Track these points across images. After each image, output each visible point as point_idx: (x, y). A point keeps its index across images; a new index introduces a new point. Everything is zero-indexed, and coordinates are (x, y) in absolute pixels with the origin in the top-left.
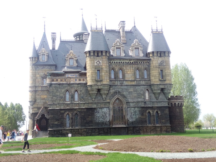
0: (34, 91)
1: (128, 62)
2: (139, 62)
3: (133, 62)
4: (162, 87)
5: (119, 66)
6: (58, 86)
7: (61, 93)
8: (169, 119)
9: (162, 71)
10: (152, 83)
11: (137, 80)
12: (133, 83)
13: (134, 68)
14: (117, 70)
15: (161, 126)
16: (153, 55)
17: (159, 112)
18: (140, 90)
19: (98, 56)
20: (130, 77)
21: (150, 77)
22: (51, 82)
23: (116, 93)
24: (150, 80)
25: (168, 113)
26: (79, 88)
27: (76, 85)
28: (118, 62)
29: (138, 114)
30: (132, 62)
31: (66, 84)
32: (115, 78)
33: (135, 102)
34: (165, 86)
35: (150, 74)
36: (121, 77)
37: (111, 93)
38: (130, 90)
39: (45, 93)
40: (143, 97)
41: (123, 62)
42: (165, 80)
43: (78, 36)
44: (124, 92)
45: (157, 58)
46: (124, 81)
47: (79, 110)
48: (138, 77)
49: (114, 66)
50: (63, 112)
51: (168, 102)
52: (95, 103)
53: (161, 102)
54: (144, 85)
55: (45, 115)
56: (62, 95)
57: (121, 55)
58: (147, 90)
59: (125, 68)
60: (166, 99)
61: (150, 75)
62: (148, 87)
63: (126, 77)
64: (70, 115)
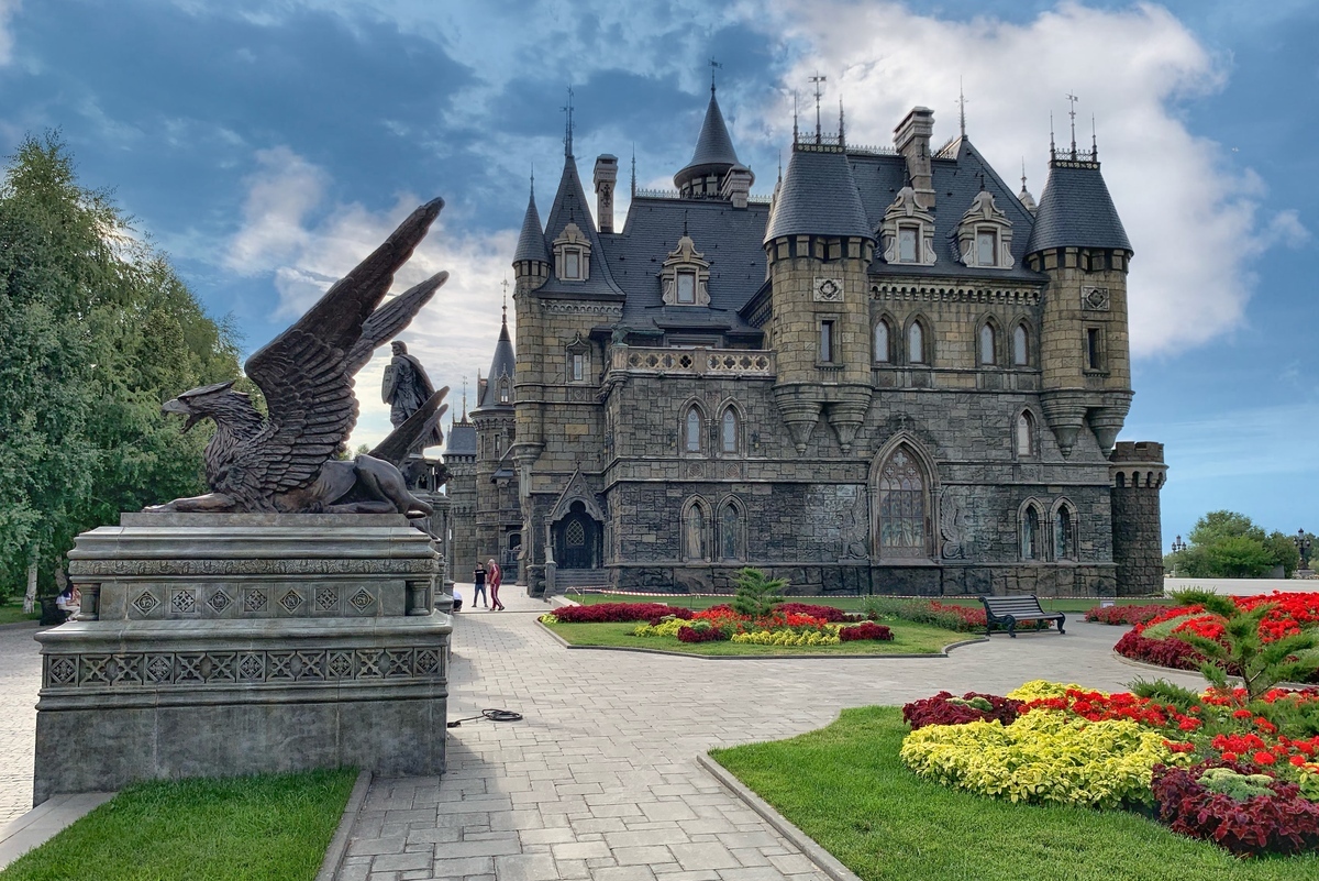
0: (537, 406)
1: (951, 291)
2: (998, 293)
3: (970, 292)
4: (1093, 401)
5: (910, 305)
6: (658, 385)
7: (667, 416)
8: (1109, 537)
9: (1092, 332)
10: (1049, 384)
11: (985, 368)
12: (970, 383)
13: (973, 316)
14: (901, 323)
15: (1079, 567)
16: (1062, 264)
17: (1072, 510)
18: (995, 412)
19: (826, 260)
20: (956, 356)
21: (1039, 361)
22: (628, 366)
23: (895, 422)
24: (1040, 373)
25: (1107, 513)
26: (743, 395)
27: (731, 385)
28: (909, 290)
29: (984, 515)
30: (966, 290)
31: (689, 377)
32: (892, 358)
33: (973, 464)
34: (1103, 400)
35: (1040, 344)
36: (915, 353)
37: (876, 424)
38: (954, 413)
39: (581, 415)
40: (1007, 442)
41: (928, 288)
42: (1106, 375)
43: (700, 180)
44: (931, 421)
45: (1079, 274)
46: (929, 371)
47: (742, 490)
48: (987, 356)
49: (888, 306)
50: (675, 493)
51: (1112, 467)
52: (809, 462)
53: (1083, 466)
54: (1013, 393)
55: (586, 502)
56: (674, 424)
57: (922, 259)
58: (1027, 414)
59: (935, 317)
60: (1100, 456)
61: (1044, 348)
62: (1032, 401)
63: (939, 355)
64: (706, 508)
